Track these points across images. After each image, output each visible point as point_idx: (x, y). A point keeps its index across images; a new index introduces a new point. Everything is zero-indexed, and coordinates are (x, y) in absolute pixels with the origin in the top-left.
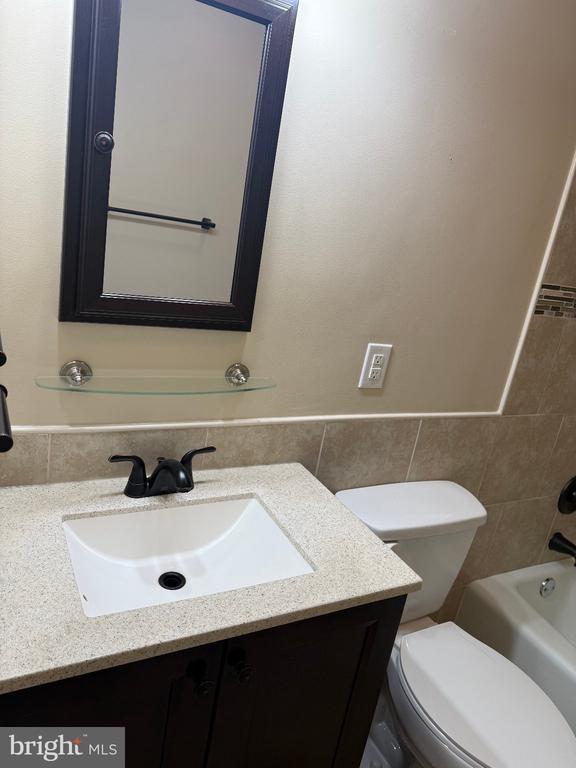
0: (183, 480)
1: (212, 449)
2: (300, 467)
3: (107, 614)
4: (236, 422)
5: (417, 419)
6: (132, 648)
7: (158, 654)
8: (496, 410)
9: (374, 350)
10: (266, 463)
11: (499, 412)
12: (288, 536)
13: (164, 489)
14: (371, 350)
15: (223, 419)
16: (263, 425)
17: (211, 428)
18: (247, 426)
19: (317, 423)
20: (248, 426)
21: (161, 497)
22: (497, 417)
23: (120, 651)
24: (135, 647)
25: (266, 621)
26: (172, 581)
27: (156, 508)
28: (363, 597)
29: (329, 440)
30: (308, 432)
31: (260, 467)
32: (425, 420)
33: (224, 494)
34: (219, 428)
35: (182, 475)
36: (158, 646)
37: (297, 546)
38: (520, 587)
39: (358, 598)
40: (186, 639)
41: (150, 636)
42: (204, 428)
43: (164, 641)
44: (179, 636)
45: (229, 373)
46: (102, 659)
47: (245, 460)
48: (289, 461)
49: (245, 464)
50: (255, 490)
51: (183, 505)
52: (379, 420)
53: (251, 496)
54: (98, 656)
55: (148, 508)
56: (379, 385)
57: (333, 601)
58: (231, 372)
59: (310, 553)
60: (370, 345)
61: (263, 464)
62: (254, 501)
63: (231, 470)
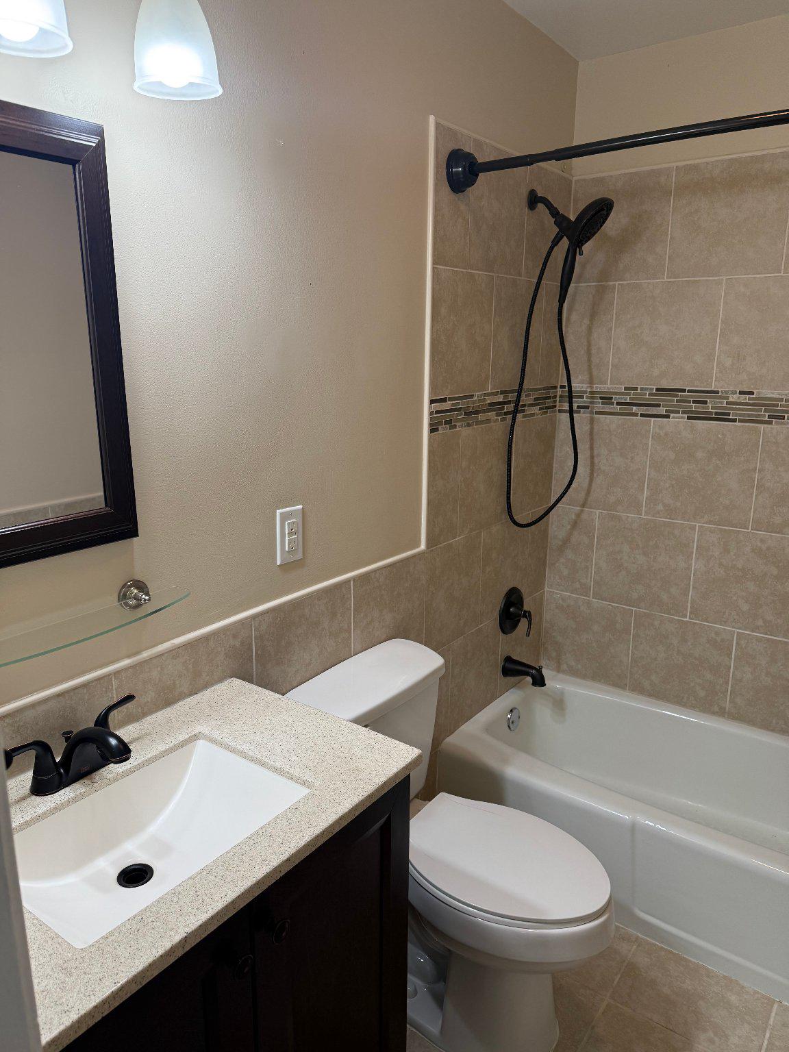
0: (117, 746)
1: (130, 698)
2: (237, 683)
3: (104, 934)
4: (145, 655)
5: (347, 582)
6: (158, 955)
7: (188, 948)
8: (419, 545)
9: (284, 517)
10: (193, 692)
11: (423, 547)
12: (263, 764)
13: (85, 769)
14: (281, 517)
15: (129, 657)
16: (180, 647)
17: (117, 673)
18: (160, 655)
19: (242, 622)
20: (163, 654)
21: (85, 781)
22: (421, 554)
23: (146, 964)
24: (161, 951)
25: (288, 860)
26: (135, 876)
27: (83, 796)
28: (373, 794)
29: (260, 638)
30: (235, 636)
31: (189, 700)
32: (354, 579)
33: (162, 747)
34: (126, 669)
35: (113, 742)
36: (185, 940)
37: (279, 771)
38: (489, 729)
39: (369, 797)
40: (213, 918)
41: (171, 933)
42: (108, 676)
43: (189, 930)
44: (203, 917)
45: (123, 597)
46: (129, 982)
47: (168, 699)
48: (221, 680)
49: (169, 703)
50: (199, 729)
51: (116, 780)
52: (310, 595)
53: (195, 738)
54: (122, 981)
55: (75, 800)
56: (299, 556)
57: (346, 810)
58: (125, 595)
59: (296, 772)
60: (278, 512)
61: (191, 695)
62: (201, 743)
63: (154, 716)
